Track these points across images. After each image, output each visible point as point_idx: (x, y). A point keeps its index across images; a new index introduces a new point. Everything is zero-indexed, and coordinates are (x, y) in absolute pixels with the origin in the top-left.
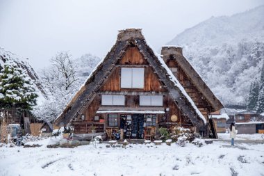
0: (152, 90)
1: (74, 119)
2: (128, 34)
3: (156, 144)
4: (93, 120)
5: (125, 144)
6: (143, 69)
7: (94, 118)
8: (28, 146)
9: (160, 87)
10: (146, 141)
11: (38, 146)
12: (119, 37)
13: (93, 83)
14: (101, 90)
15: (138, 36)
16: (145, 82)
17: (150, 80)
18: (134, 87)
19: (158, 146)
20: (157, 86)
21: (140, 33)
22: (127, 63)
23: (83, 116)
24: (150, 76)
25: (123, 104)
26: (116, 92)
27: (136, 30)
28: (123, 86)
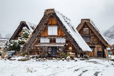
0: (61, 36)
1: (28, 49)
2: (48, 11)
3: (57, 60)
4: (37, 49)
5: (44, 60)
6: (57, 27)
7: (37, 48)
8: (11, 60)
9: (64, 35)
10: (54, 59)
11: (15, 60)
12: (45, 13)
13: (35, 33)
14: (40, 36)
15: (53, 12)
16: (58, 32)
17: (60, 31)
18: (53, 35)
19: (58, 61)
20: (63, 34)
21: (54, 10)
22: (50, 24)
23: (33, 48)
24: (60, 30)
25: (49, 42)
26: (46, 37)
27: (52, 9)
28: (49, 34)
